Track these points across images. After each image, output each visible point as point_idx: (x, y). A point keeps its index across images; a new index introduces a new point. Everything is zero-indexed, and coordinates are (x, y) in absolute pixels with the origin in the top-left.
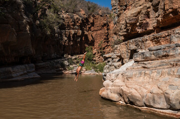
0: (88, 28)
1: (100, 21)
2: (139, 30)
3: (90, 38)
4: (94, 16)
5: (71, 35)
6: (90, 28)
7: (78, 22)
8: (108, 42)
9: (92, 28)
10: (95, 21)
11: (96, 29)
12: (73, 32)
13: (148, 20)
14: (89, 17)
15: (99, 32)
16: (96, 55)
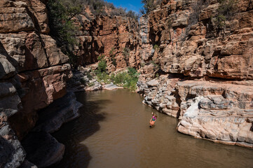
0: (96, 32)
1: (109, 24)
2: (192, 75)
3: (100, 45)
4: (102, 17)
5: (82, 43)
6: (98, 32)
7: (86, 26)
8: (118, 48)
9: (101, 32)
10: (104, 23)
11: (105, 33)
12: (83, 39)
13: (200, 68)
14: (97, 19)
15: (109, 37)
16: (108, 64)
